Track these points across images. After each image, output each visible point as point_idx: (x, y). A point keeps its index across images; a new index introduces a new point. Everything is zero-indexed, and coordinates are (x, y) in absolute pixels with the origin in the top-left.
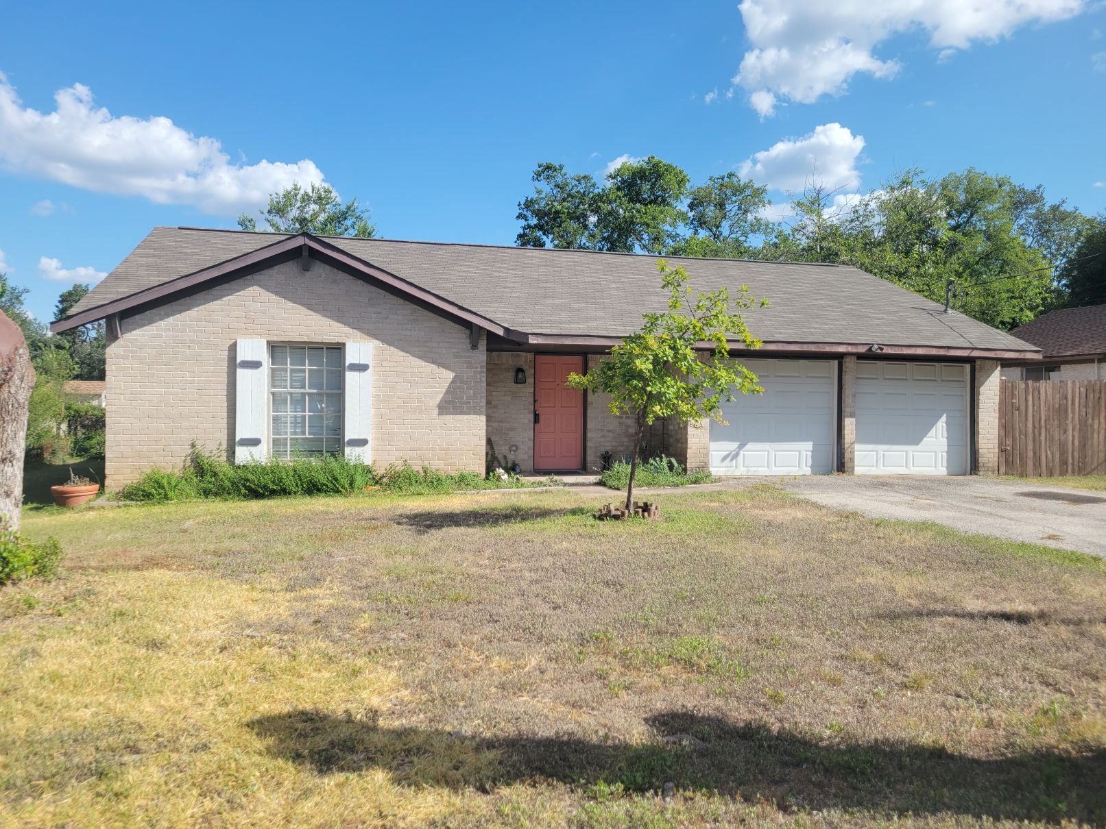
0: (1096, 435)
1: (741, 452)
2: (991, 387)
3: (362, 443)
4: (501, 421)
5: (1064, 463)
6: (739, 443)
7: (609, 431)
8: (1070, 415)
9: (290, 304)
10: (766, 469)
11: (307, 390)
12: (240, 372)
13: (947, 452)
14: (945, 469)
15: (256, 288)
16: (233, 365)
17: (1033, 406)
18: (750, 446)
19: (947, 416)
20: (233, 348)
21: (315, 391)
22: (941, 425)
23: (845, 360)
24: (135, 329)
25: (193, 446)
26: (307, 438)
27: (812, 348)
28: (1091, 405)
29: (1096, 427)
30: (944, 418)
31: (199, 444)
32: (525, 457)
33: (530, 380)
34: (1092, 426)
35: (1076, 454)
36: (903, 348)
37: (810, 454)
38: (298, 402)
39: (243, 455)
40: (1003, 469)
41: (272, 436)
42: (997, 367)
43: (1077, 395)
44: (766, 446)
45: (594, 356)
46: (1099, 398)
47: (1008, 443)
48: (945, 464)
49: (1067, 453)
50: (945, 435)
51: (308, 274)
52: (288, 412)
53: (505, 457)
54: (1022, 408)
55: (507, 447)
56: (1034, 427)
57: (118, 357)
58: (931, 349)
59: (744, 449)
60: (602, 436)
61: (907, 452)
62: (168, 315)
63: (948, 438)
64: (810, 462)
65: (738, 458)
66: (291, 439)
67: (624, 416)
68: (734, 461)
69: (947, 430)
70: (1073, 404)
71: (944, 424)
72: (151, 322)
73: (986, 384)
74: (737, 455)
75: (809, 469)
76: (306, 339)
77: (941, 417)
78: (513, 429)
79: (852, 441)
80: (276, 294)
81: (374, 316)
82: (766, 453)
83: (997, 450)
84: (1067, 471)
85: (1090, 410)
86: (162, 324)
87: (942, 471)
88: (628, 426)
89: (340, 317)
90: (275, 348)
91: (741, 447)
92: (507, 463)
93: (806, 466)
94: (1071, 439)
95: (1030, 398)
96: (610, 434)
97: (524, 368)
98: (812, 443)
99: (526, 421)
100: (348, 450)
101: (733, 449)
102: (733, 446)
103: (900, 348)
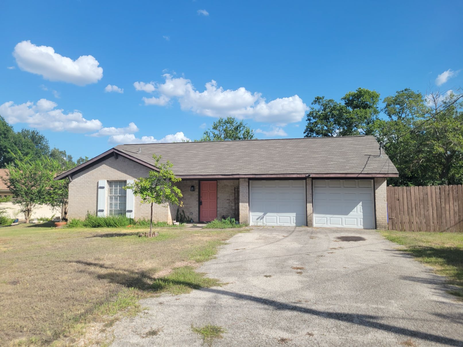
0: (448, 213)
1: (265, 217)
2: (382, 190)
3: (131, 211)
4: (187, 204)
5: (428, 225)
6: (263, 213)
7: (225, 208)
8: (430, 203)
9: (113, 169)
10: (276, 223)
11: (118, 195)
12: (99, 190)
13: (363, 219)
14: (362, 226)
15: (104, 165)
16: (98, 188)
17: (407, 198)
18: (268, 214)
19: (362, 203)
20: (98, 183)
21: (120, 195)
22: (359, 207)
23: (307, 180)
24: (75, 179)
25: (88, 212)
26: (118, 210)
27: (282, 176)
28: (443, 197)
29: (447, 208)
30: (361, 203)
31: (89, 211)
32: (196, 217)
33: (197, 190)
34: (445, 208)
35: (436, 222)
36: (324, 175)
37: (295, 218)
38: (116, 199)
39: (100, 214)
40: (391, 227)
41: (109, 209)
42: (385, 181)
43: (434, 193)
44: (275, 214)
45: (219, 181)
46: (448, 194)
47: (393, 215)
48: (362, 224)
49: (429, 221)
50: (362, 211)
51: (118, 160)
52: (114, 202)
53: (188, 217)
54: (401, 199)
55: (189, 213)
56: (408, 208)
57: (71, 186)
58: (337, 175)
59: (266, 215)
60: (223, 210)
61: (342, 218)
62: (83, 174)
63: (363, 212)
64: (295, 221)
65: (263, 219)
66: (114, 210)
67: (231, 203)
68: (262, 220)
69: (363, 209)
70: (432, 197)
71: (361, 206)
72: (79, 176)
73: (379, 188)
74: (263, 218)
75: (295, 224)
76: (117, 179)
77: (359, 203)
78: (191, 207)
79: (311, 213)
80: (109, 166)
81: (135, 171)
82: (275, 217)
83: (387, 218)
84: (430, 230)
85: (443, 200)
86: (82, 177)
87: (361, 227)
88: (232, 206)
89: (126, 172)
90: (110, 183)
91: (264, 214)
92: (189, 219)
93: (293, 223)
94: (432, 214)
95: (405, 194)
96: (225, 209)
97: (195, 185)
98: (295, 213)
99: (195, 204)
100: (127, 213)
101: (261, 215)
102: (261, 214)
103: (322, 175)
